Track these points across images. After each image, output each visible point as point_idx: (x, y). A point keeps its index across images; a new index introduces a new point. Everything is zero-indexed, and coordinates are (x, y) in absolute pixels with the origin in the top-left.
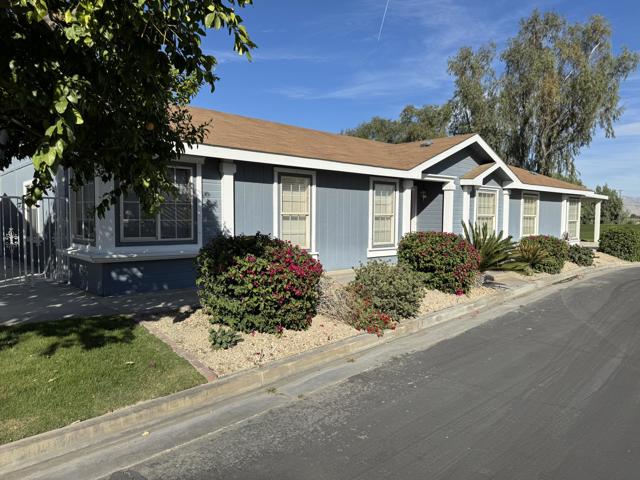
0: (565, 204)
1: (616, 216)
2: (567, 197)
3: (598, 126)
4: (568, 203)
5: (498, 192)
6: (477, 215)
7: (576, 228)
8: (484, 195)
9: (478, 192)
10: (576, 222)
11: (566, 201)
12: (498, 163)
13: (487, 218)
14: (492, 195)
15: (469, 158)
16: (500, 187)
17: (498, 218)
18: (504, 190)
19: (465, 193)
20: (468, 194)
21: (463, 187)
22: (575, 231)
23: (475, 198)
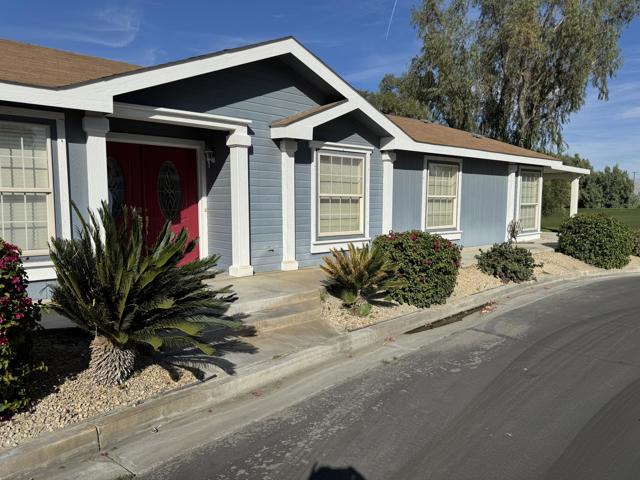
0: (511, 179)
1: (626, 200)
3: (590, 84)
4: (520, 178)
5: (368, 156)
6: (320, 195)
7: (535, 214)
8: (337, 161)
9: (319, 154)
10: (534, 206)
11: (513, 175)
12: (355, 102)
13: (345, 201)
14: (357, 162)
15: (293, 89)
16: (373, 148)
17: (371, 199)
18: (383, 152)
19: (284, 155)
20: (290, 156)
21: (278, 141)
22: (534, 218)
23: (313, 164)
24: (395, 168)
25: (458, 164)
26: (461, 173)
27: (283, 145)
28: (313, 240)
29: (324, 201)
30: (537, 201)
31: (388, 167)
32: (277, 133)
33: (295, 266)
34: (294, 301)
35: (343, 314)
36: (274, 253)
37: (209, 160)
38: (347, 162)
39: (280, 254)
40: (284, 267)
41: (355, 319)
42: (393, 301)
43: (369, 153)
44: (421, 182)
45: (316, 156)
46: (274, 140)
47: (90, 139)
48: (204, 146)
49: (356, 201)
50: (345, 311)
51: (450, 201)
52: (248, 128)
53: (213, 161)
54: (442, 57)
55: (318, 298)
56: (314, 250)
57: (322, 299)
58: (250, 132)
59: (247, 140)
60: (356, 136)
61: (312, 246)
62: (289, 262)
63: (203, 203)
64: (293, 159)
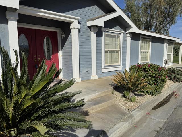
0: (166, 45)
2: (167, 41)
4: (167, 44)
5: (122, 35)
6: (105, 49)
7: (171, 57)
8: (111, 36)
9: (105, 33)
10: (171, 54)
11: (166, 43)
12: (119, 12)
13: (114, 52)
14: (118, 37)
15: (96, 7)
16: (124, 32)
17: (123, 51)
18: (127, 33)
19: (92, 33)
20: (95, 33)
21: (90, 27)
22: (171, 59)
23: (103, 37)
24: (131, 40)
25: (150, 39)
26: (151, 42)
27: (92, 29)
28: (103, 67)
29: (106, 52)
30: (172, 53)
31: (129, 39)
32: (90, 24)
33: (96, 78)
34: (102, 95)
35: (124, 101)
36: (89, 73)
37: (62, 35)
38: (115, 37)
39: (91, 73)
40: (92, 78)
41: (130, 104)
42: (142, 93)
43: (122, 33)
44: (139, 45)
45: (104, 34)
46: (89, 27)
47: (9, 22)
48: (60, 30)
49: (117, 52)
50: (124, 99)
51: (147, 52)
52: (79, 21)
53: (64, 36)
54: (132, 8)
55: (111, 93)
56: (103, 71)
57: (113, 93)
58: (79, 23)
59: (79, 26)
60: (118, 27)
61: (102, 69)
62: (94, 76)
63: (60, 53)
64: (96, 35)
